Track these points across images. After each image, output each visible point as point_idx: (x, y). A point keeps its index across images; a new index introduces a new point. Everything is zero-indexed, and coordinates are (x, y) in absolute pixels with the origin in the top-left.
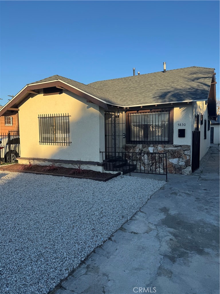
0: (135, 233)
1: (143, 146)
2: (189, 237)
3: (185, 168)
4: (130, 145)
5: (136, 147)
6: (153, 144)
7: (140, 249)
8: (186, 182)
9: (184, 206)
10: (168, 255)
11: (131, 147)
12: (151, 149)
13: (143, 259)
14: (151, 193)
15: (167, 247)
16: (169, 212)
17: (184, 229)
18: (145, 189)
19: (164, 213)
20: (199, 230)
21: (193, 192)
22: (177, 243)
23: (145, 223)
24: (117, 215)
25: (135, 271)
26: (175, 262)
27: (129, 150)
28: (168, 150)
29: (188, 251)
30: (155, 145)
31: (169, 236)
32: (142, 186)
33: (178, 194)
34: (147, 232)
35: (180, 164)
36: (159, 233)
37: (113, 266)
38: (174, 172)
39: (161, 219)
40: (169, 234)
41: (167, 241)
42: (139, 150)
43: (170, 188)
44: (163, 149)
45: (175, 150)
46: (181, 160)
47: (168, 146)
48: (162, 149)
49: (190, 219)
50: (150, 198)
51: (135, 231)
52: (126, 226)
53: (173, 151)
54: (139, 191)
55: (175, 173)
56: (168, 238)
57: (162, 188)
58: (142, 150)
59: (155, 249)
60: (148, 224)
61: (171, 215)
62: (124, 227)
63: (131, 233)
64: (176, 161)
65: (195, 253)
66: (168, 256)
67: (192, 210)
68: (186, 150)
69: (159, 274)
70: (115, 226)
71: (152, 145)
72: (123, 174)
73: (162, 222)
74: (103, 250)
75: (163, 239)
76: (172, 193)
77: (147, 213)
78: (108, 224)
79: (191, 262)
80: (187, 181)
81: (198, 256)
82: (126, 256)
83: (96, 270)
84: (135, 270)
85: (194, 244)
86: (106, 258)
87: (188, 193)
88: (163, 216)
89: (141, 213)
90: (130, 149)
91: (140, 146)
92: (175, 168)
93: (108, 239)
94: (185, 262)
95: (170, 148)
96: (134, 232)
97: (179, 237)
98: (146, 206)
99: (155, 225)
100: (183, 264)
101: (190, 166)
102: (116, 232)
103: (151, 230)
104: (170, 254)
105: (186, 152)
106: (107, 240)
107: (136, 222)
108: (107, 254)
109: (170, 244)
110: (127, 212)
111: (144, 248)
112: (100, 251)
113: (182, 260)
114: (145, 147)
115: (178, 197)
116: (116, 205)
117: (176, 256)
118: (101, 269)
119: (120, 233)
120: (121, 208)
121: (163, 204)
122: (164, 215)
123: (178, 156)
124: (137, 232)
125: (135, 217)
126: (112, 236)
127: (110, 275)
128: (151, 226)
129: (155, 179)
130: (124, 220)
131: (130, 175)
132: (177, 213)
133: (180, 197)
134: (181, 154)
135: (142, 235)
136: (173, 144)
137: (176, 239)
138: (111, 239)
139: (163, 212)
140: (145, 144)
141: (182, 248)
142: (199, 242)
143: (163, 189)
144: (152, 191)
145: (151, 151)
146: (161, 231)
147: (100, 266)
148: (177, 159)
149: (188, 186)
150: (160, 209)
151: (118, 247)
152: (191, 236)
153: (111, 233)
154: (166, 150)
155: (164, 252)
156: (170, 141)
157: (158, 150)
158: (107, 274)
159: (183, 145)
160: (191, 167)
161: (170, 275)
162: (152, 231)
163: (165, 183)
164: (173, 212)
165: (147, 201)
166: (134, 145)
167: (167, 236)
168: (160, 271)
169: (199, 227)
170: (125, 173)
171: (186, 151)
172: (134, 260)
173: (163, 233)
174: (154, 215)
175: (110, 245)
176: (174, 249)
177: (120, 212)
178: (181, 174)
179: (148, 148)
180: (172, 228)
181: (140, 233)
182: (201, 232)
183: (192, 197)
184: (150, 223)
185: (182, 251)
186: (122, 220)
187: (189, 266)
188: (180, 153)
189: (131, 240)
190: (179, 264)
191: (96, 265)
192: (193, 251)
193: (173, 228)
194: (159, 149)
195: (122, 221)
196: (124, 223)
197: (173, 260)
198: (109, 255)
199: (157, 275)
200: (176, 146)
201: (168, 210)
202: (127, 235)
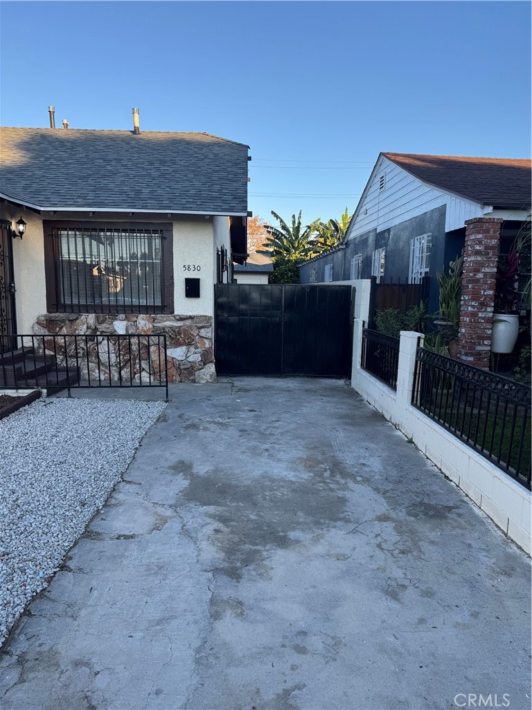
0: (126, 537)
1: (97, 318)
2: (253, 517)
3: (201, 367)
4: (61, 315)
5: (78, 321)
6: (125, 313)
7: (153, 572)
8: (208, 398)
9: (221, 452)
10: (222, 566)
11: (63, 321)
12: (120, 327)
13: (169, 593)
14: (138, 434)
15: (214, 549)
16: (194, 471)
17: (238, 502)
18: (122, 426)
19: (182, 474)
20: (267, 495)
21: (229, 418)
22: (231, 536)
23: (146, 508)
24: (64, 503)
25: (158, 627)
26: (241, 578)
27: (58, 329)
28: (164, 328)
29: (259, 547)
30: (131, 315)
31: (210, 523)
32: (111, 420)
33: (201, 427)
34: (157, 528)
35: (191, 359)
36: (185, 522)
37: (95, 633)
38: (178, 379)
39: (181, 489)
40: (209, 520)
41: (209, 537)
42: (88, 328)
43: (180, 416)
44: (151, 326)
45: (180, 327)
46: (192, 349)
47: (162, 317)
48: (147, 326)
49: (243, 476)
50: (140, 446)
51: (127, 533)
52: (98, 526)
53: (174, 331)
54: (107, 432)
55: (181, 382)
56: (209, 530)
57: (162, 419)
58: (96, 329)
59: (190, 561)
60: (153, 506)
61: (200, 477)
62: (93, 528)
63: (117, 538)
64: (182, 354)
65: (274, 547)
66: (222, 569)
67: (241, 457)
68: (202, 327)
69: (216, 616)
70: (66, 531)
71: (122, 316)
72: (49, 395)
73: (185, 495)
74: (54, 601)
75: (200, 535)
76: (187, 427)
77: (143, 483)
78: (47, 530)
79: (272, 568)
80: (210, 396)
81: (280, 552)
82: (122, 599)
83: (49, 659)
84: (158, 624)
85: (265, 528)
86: (69, 620)
87: (221, 421)
88: (182, 482)
89: (128, 486)
90: (62, 327)
91: (91, 318)
92: (181, 370)
93: (58, 569)
94: (259, 572)
95: (168, 323)
96: (123, 536)
97: (233, 520)
98: (136, 465)
99: (171, 506)
100: (258, 577)
101: (211, 362)
102: (75, 545)
103: (164, 520)
104: (226, 565)
105: (203, 332)
106: (55, 573)
107: (121, 510)
108: (69, 609)
109: (218, 540)
110: (90, 489)
111: (162, 567)
112: (46, 606)
113: (254, 570)
114: (103, 322)
115: (201, 433)
116: (53, 479)
117: (239, 564)
118: (63, 653)
119: (88, 545)
120: (71, 482)
121: (174, 453)
122: (184, 479)
123: (185, 342)
124: (132, 533)
125: (116, 499)
126: (67, 558)
127: (94, 660)
128: (160, 510)
129: (137, 399)
130: (88, 512)
131: (70, 396)
132: (212, 468)
133: (208, 434)
134: (193, 335)
135: (148, 537)
136: (174, 312)
137: (227, 527)
138: (66, 566)
139: (181, 471)
140: (102, 313)
141: (245, 543)
142: (275, 523)
143: (165, 421)
144: (140, 428)
145: (121, 331)
146: (190, 516)
147: (59, 647)
148: (184, 348)
149: (215, 406)
150: (170, 467)
151: (94, 583)
152: (254, 513)
153: (63, 553)
154: (159, 327)
155: (210, 564)
156: (166, 307)
157: (138, 329)
158: (85, 660)
159: (197, 317)
160: (214, 366)
161: (239, 611)
162: (169, 521)
163: (165, 405)
164: (202, 469)
165: (135, 453)
166: (73, 316)
167: (206, 525)
168: (216, 609)
169: (265, 491)
170: (53, 391)
171: (203, 330)
172: (146, 602)
173: (194, 520)
174: (162, 485)
175: (70, 582)
176: (230, 551)
177: (71, 494)
178: (194, 381)
179: (112, 323)
180: (210, 504)
181: (141, 532)
182: (271, 500)
183: (230, 428)
184: (157, 503)
185: (248, 550)
186: (82, 512)
187: (271, 579)
188: (191, 334)
189: (122, 556)
190: (249, 580)
191: (45, 648)
192: (268, 543)
193: (214, 505)
194: (140, 326)
195: (84, 516)
196: (92, 520)
197: (234, 574)
198: (75, 609)
199: (212, 620)
200: (182, 319)
201: (190, 467)
202: (107, 545)
